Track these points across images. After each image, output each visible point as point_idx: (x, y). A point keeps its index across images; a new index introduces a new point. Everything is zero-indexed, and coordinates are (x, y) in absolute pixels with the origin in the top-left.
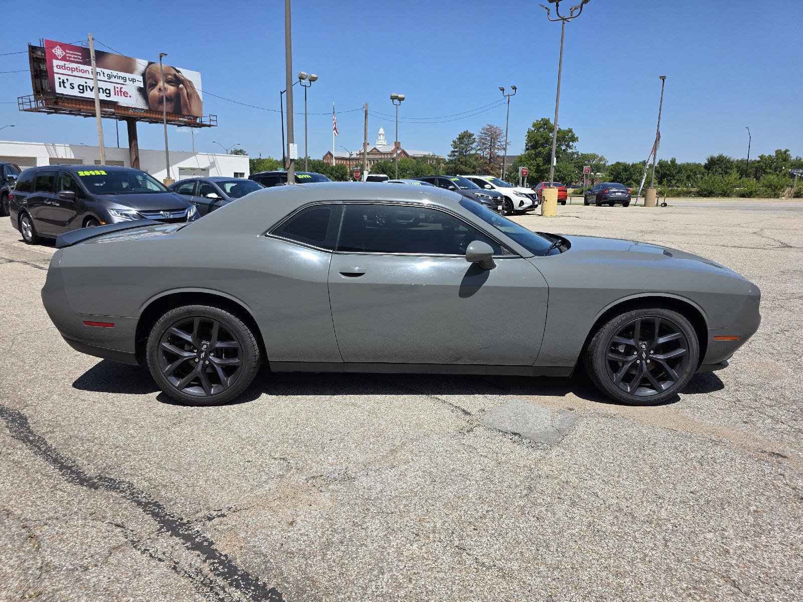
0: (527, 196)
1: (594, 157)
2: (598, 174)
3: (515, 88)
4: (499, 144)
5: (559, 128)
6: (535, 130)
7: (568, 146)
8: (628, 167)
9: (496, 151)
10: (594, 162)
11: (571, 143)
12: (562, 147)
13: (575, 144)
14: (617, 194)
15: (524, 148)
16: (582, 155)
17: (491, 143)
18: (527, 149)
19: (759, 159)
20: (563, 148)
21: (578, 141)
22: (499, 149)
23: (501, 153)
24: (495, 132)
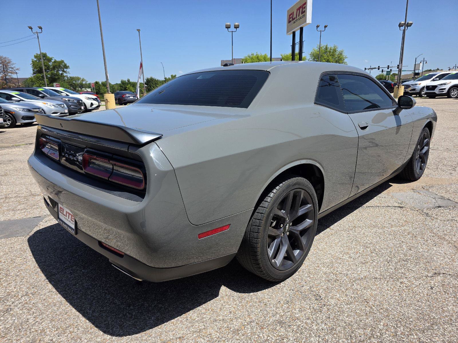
0: (94, 99)
1: (78, 79)
2: (83, 89)
3: (41, 28)
4: (11, 69)
5: (55, 60)
6: (37, 60)
7: (63, 71)
8: (105, 84)
9: (9, 74)
10: (79, 82)
11: (65, 70)
12: (59, 72)
13: (68, 70)
14: (131, 97)
15: (32, 72)
16: (70, 77)
17: (4, 69)
18: (34, 73)
19: (164, 79)
20: (61, 72)
21: (69, 68)
22: (11, 73)
23: (14, 76)
24: (6, 61)
